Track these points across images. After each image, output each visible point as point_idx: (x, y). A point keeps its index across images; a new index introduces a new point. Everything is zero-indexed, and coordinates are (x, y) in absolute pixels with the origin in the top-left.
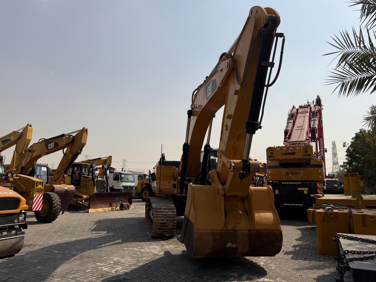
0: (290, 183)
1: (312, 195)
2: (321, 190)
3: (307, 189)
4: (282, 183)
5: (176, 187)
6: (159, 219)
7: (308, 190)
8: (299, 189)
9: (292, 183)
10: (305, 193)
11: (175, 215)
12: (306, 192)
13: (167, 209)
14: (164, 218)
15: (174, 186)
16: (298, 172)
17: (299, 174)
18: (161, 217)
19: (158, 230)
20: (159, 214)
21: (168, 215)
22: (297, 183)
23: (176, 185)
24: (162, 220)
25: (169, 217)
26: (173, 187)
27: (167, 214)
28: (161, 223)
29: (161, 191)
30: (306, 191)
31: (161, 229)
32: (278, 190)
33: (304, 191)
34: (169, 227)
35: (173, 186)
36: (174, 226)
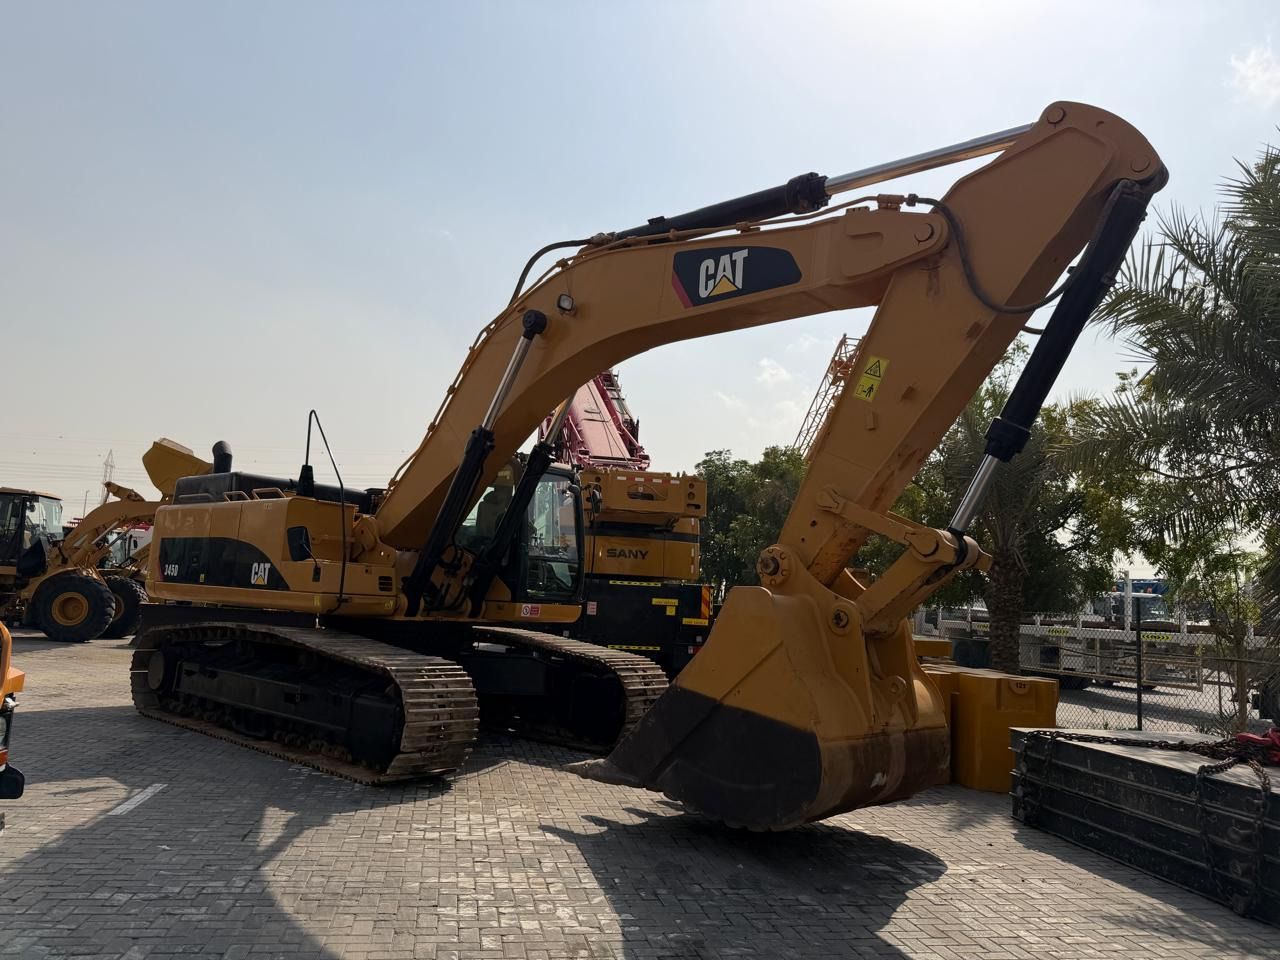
0: (633, 583)
1: (686, 621)
2: (711, 606)
3: (675, 602)
4: (611, 582)
5: (390, 590)
6: (426, 714)
7: (677, 604)
8: (655, 601)
9: (638, 584)
10: (668, 613)
11: (471, 693)
12: (671, 612)
13: (424, 673)
14: (440, 706)
15: (385, 583)
16: (641, 552)
17: (643, 558)
18: (431, 705)
19: (418, 755)
20: (423, 693)
21: (452, 693)
22: (652, 584)
23: (389, 578)
24: (437, 716)
25: (457, 704)
26: (382, 589)
27: (448, 693)
28: (433, 729)
29: (346, 601)
30: (671, 606)
31: (426, 749)
32: (595, 603)
33: (668, 608)
34: (456, 739)
35: (381, 584)
36: (471, 734)
